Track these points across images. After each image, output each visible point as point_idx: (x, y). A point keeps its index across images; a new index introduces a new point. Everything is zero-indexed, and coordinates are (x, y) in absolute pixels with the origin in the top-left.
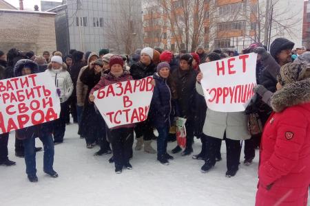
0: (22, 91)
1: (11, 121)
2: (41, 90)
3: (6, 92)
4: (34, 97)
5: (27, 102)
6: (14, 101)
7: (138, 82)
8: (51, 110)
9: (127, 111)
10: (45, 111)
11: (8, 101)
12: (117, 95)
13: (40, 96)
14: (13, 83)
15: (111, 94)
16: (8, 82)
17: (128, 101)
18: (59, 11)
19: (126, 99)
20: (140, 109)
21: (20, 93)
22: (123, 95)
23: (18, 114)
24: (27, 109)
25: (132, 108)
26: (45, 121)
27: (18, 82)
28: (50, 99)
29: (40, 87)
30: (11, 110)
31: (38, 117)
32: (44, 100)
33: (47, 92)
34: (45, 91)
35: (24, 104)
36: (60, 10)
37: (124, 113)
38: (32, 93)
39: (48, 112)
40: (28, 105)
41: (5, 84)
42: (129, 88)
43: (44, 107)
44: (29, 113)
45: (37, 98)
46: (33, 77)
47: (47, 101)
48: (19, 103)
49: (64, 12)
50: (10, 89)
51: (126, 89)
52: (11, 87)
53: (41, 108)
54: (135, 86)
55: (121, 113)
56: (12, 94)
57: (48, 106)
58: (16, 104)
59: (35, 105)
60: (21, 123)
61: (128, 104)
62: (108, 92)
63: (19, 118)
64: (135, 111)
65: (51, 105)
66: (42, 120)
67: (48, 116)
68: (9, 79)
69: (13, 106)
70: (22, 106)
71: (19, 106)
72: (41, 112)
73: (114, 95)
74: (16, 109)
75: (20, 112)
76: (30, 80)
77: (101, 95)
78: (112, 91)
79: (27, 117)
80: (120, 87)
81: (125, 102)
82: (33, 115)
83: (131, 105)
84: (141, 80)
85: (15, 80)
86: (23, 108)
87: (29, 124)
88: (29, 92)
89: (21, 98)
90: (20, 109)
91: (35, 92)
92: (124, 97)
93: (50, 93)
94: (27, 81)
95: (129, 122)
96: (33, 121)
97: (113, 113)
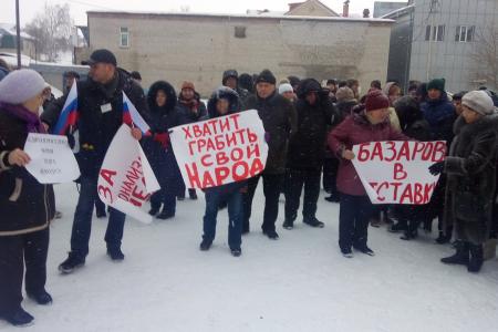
0: (221, 136)
1: (207, 175)
2: (245, 135)
3: (202, 137)
4: (235, 143)
5: (227, 150)
6: (211, 149)
7: (420, 146)
8: (257, 161)
9: (396, 185)
10: (250, 163)
11: (204, 149)
12: (387, 159)
13: (243, 142)
14: (211, 127)
15: (377, 157)
16: (205, 125)
17: (401, 170)
18: (400, 16)
19: (398, 168)
20: (416, 185)
21: (219, 140)
22: (395, 161)
23: (216, 165)
24: (227, 160)
25: (405, 183)
26: (249, 176)
27: (217, 125)
28: (257, 146)
29: (243, 130)
30: (206, 161)
31: (240, 171)
32: (248, 148)
33: (252, 137)
34: (250, 135)
35: (224, 154)
36: (402, 15)
37: (392, 188)
38: (234, 138)
39: (254, 165)
40: (228, 155)
41: (201, 129)
42: (405, 152)
43: (249, 157)
44: (230, 165)
45: (239, 145)
46: (234, 117)
47: (252, 149)
48: (218, 151)
49: (408, 17)
50: (207, 134)
51: (401, 153)
52: (209, 131)
53: (245, 159)
54: (415, 150)
55: (387, 187)
56: (210, 140)
57: (254, 156)
58: (213, 153)
59: (237, 155)
60: (220, 178)
61: (400, 175)
62: (374, 154)
63: (217, 171)
64: (409, 187)
65: (258, 154)
66: (246, 173)
67: (254, 169)
68: (207, 122)
69: (209, 156)
70: (221, 156)
71: (217, 156)
72: (245, 165)
73: (382, 159)
74: (213, 159)
75: (219, 163)
76: (231, 121)
77: (364, 155)
78: (380, 154)
79: (227, 170)
80: (392, 148)
81: (396, 171)
82: (235, 167)
83: (404, 178)
84: (426, 143)
85: (214, 123)
86: (222, 158)
87: (229, 180)
88: (230, 136)
89: (221, 146)
90: (218, 159)
91: (238, 137)
92: (396, 165)
93: (255, 137)
94: (227, 123)
95: (397, 202)
96: (235, 176)
97: (376, 184)
